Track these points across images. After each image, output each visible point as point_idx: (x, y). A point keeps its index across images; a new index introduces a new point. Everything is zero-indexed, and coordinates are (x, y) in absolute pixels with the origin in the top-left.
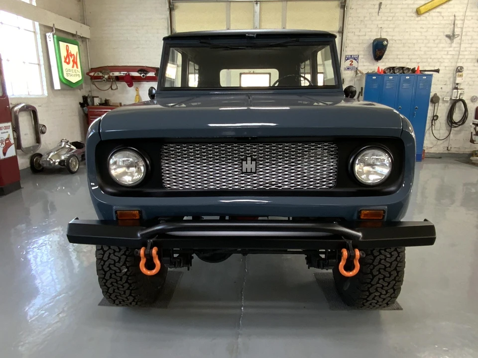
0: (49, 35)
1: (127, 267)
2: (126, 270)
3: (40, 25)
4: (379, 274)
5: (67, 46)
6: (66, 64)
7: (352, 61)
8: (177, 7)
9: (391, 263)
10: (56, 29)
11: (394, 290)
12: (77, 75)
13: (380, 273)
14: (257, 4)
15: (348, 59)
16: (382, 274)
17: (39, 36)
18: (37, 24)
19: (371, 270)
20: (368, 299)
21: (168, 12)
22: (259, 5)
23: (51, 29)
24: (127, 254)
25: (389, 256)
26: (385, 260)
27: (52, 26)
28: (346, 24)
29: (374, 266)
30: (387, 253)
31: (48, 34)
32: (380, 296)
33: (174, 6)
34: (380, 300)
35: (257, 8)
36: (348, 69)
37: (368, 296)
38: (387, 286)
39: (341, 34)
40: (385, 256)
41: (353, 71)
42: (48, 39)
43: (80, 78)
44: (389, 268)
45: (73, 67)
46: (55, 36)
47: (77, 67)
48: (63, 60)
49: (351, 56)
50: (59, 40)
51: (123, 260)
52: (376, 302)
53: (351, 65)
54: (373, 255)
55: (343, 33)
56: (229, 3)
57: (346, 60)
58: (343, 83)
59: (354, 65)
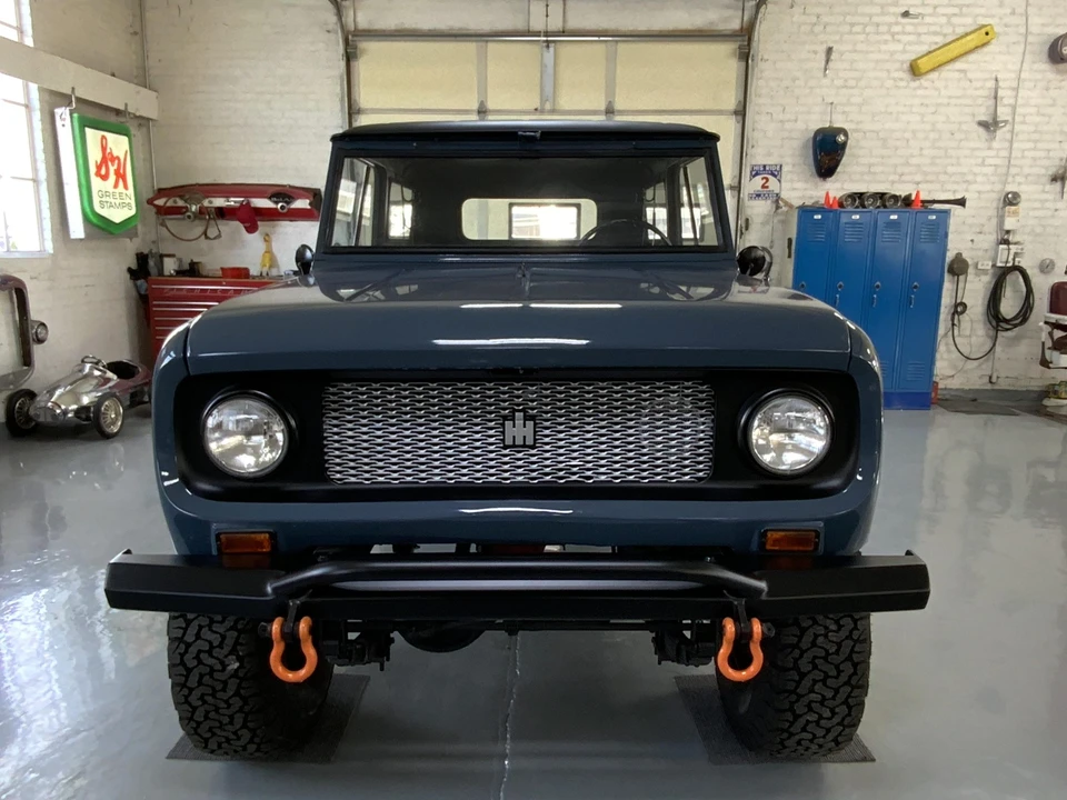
0: (62, 113)
1: (239, 659)
2: (237, 665)
3: (41, 90)
4: (813, 669)
5: (103, 137)
6: (99, 179)
7: (767, 180)
8: (363, 51)
9: (839, 645)
10: (78, 99)
11: (850, 708)
12: (123, 205)
13: (815, 667)
14: (548, 47)
15: (757, 174)
16: (820, 671)
17: (37, 116)
18: (34, 87)
19: (796, 660)
20: (791, 729)
21: (343, 64)
22: (552, 49)
23: (64, 99)
24: (239, 627)
25: (833, 627)
26: (826, 636)
27: (69, 92)
28: (753, 96)
29: (803, 652)
30: (828, 621)
31: (58, 111)
32: (817, 723)
33: (356, 48)
34: (820, 733)
35: (549, 55)
36: (758, 196)
37: (792, 724)
38: (834, 698)
39: (740, 118)
40: (826, 628)
41: (769, 202)
42: (59, 123)
43: (133, 212)
44: (835, 656)
45: (116, 186)
46: (75, 115)
47: (126, 187)
48: (93, 169)
49: (765, 166)
50: (86, 123)
51: (229, 642)
52: (810, 736)
53: (763, 186)
54: (799, 625)
55: (745, 115)
56: (483, 44)
57: (754, 176)
58: (747, 229)
59: (770, 188)
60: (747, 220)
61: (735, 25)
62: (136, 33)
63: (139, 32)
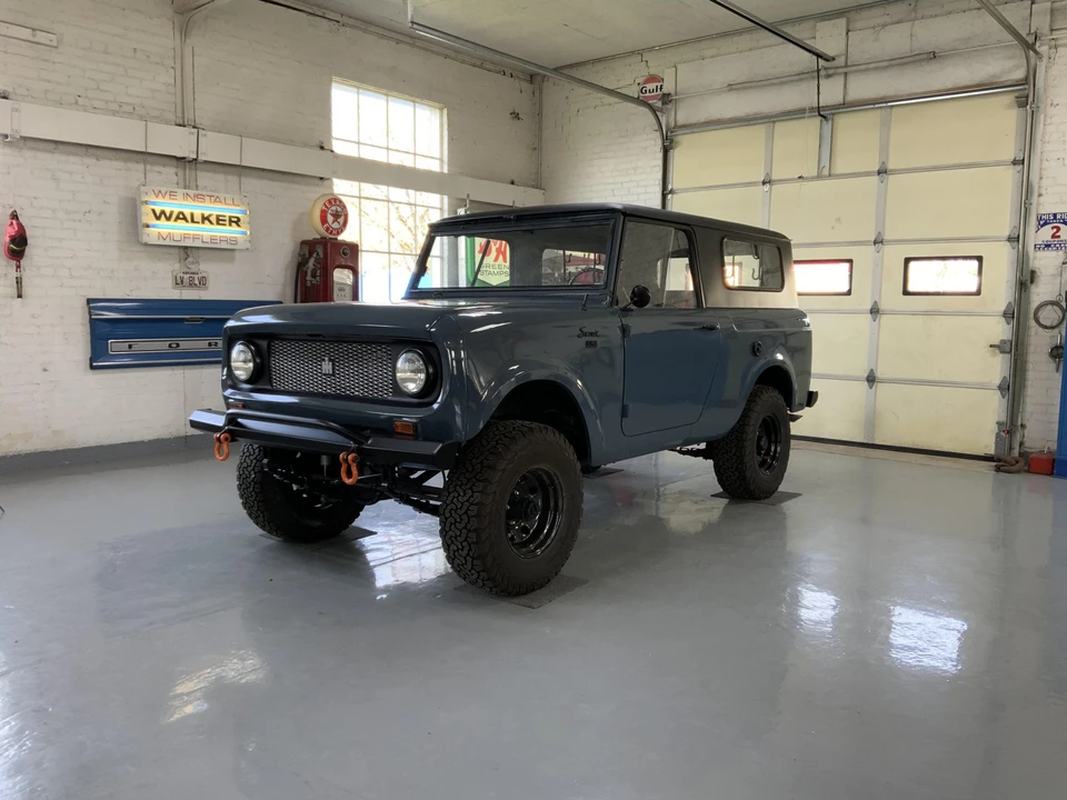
3: (450, 198)
7: (1058, 229)
8: (677, 143)
10: (471, 201)
12: (500, 273)
14: (827, 120)
15: (1046, 224)
21: (661, 155)
22: (830, 121)
23: (464, 202)
27: (465, 197)
28: (1039, 143)
31: (459, 210)
33: (672, 141)
36: (1048, 246)
39: (1021, 167)
41: (1061, 252)
43: (507, 278)
45: (496, 259)
47: (505, 260)
49: (1055, 215)
53: (1053, 236)
55: (1024, 163)
56: (771, 124)
57: (1042, 226)
58: (1032, 282)
59: (1062, 238)
60: (1033, 272)
61: (1020, 74)
62: (535, 149)
63: (537, 148)
